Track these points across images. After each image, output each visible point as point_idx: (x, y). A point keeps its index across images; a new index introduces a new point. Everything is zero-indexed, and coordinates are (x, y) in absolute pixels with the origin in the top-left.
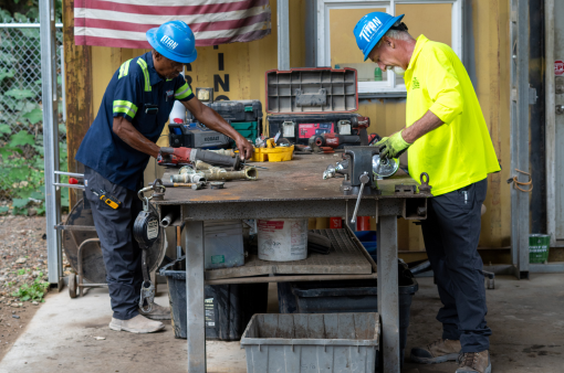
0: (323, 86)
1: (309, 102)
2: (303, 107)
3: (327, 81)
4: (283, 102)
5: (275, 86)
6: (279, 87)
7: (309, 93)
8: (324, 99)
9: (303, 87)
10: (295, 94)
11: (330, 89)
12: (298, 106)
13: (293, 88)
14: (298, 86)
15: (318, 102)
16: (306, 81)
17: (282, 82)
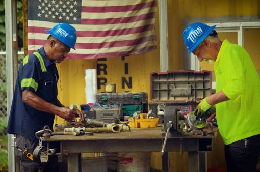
0: (189, 83)
1: (179, 93)
2: (175, 97)
3: (192, 79)
4: (163, 93)
5: (157, 83)
6: (160, 84)
7: (180, 88)
8: (189, 92)
9: (175, 83)
10: (170, 88)
11: (193, 85)
12: (172, 96)
13: (168, 84)
14: (172, 83)
15: (185, 93)
16: (178, 80)
17: (162, 80)
